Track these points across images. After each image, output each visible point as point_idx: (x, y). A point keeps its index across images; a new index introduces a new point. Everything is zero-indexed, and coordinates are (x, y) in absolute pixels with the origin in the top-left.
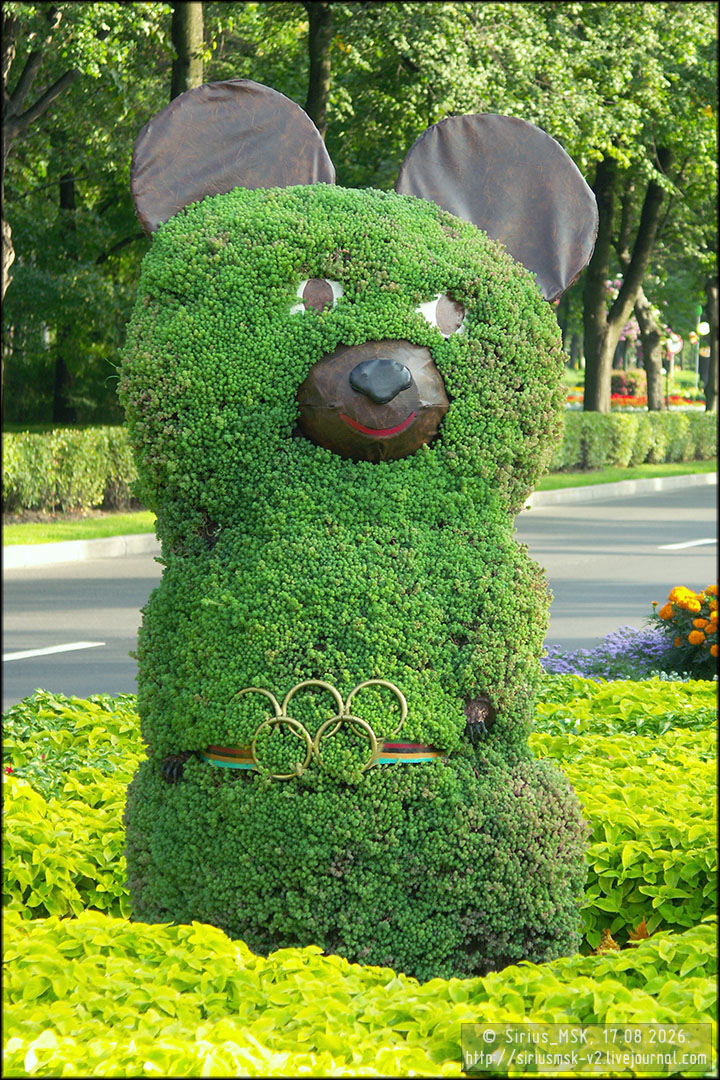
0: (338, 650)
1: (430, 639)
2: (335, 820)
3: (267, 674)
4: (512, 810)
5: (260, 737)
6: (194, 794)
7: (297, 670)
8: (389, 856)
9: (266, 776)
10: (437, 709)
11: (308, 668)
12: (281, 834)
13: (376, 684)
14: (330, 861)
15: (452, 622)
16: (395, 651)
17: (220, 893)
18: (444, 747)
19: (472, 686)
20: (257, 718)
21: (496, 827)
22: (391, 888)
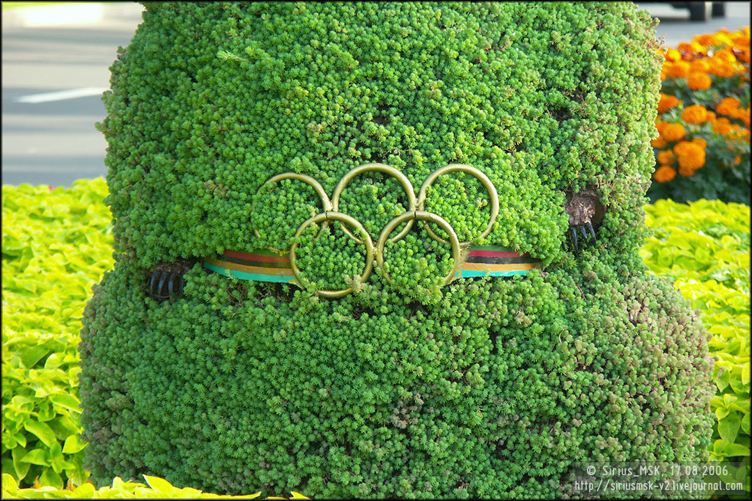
0: (405, 123)
1: (524, 112)
2: (402, 352)
3: (310, 154)
4: (630, 340)
5: (304, 239)
6: (201, 315)
7: (352, 150)
8: (471, 401)
9: (313, 292)
10: (533, 206)
11: (365, 147)
12: (329, 371)
13: (458, 171)
14: (391, 407)
15: (549, 88)
16: (480, 126)
17: (235, 448)
18: (543, 257)
19: (577, 176)
20: (298, 213)
21: (610, 364)
22: (471, 444)
